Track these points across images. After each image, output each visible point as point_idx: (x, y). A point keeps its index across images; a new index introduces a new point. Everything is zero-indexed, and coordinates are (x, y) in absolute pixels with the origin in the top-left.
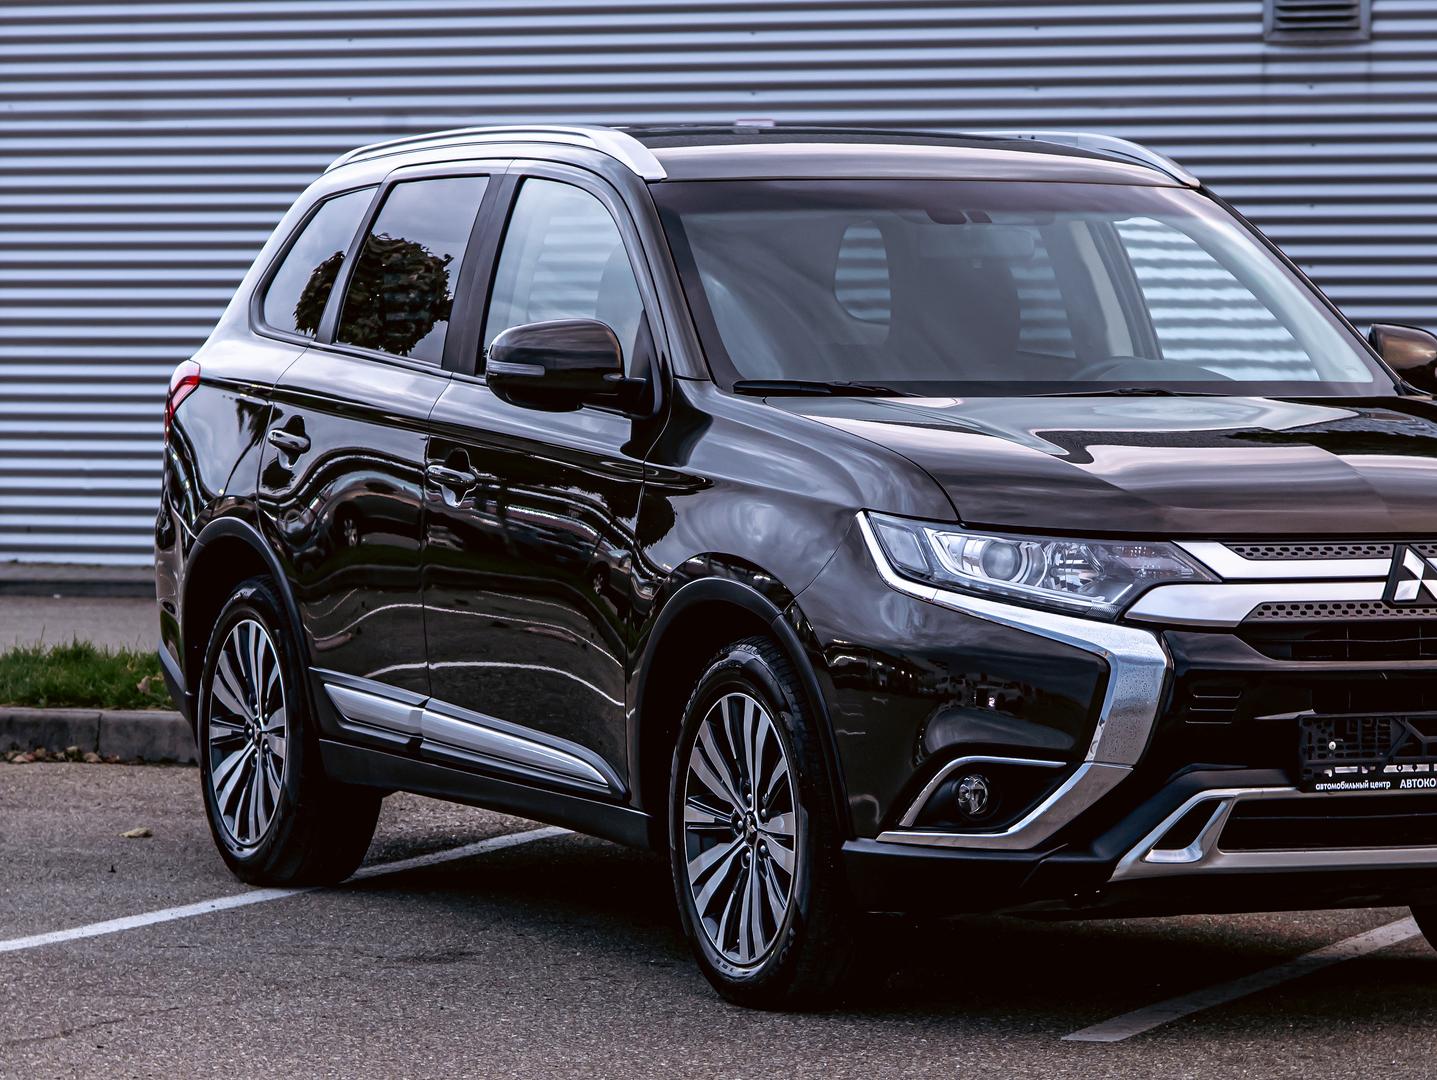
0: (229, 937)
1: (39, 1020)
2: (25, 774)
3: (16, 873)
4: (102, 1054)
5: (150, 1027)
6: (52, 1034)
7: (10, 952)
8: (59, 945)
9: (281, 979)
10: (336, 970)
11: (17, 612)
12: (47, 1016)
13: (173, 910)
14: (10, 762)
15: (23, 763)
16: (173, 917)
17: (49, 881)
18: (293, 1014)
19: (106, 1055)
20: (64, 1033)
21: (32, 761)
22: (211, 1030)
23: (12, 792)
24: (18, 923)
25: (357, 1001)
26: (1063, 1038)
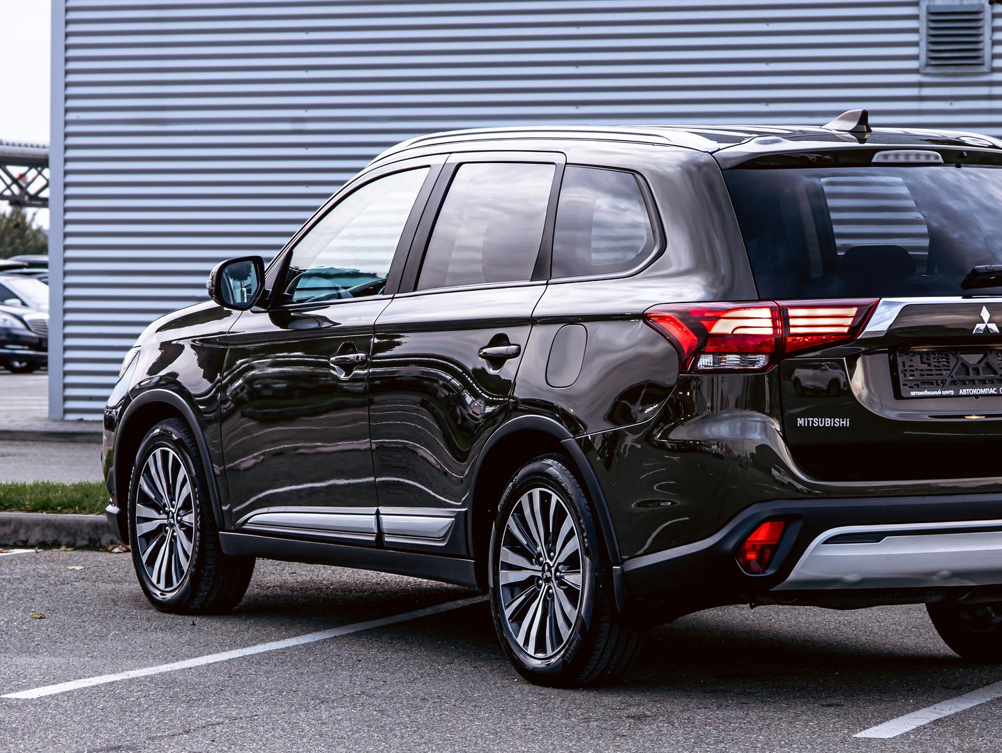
0: (280, 668)
1: (166, 723)
2: (123, 560)
3: (129, 626)
4: (214, 745)
5: (242, 728)
6: (178, 732)
7: (137, 678)
8: (169, 673)
9: (322, 696)
10: (358, 690)
11: (87, 454)
12: (171, 720)
13: (240, 650)
14: (110, 552)
15: (119, 553)
16: (241, 655)
17: (152, 631)
18: (336, 719)
19: (217, 746)
20: (185, 731)
21: (125, 552)
22: (283, 730)
23: (116, 572)
24: (137, 659)
25: (376, 711)
26: (854, 736)
